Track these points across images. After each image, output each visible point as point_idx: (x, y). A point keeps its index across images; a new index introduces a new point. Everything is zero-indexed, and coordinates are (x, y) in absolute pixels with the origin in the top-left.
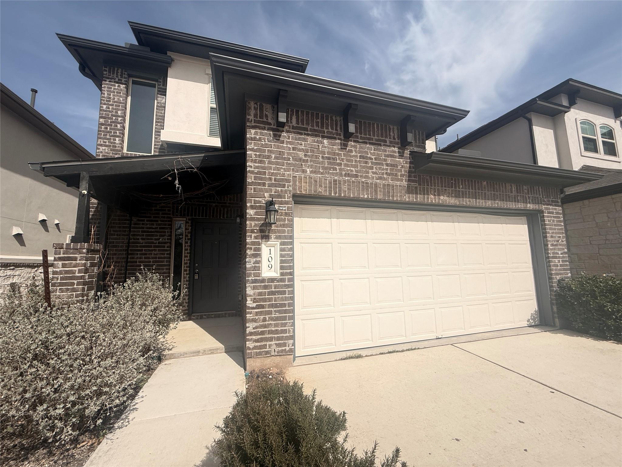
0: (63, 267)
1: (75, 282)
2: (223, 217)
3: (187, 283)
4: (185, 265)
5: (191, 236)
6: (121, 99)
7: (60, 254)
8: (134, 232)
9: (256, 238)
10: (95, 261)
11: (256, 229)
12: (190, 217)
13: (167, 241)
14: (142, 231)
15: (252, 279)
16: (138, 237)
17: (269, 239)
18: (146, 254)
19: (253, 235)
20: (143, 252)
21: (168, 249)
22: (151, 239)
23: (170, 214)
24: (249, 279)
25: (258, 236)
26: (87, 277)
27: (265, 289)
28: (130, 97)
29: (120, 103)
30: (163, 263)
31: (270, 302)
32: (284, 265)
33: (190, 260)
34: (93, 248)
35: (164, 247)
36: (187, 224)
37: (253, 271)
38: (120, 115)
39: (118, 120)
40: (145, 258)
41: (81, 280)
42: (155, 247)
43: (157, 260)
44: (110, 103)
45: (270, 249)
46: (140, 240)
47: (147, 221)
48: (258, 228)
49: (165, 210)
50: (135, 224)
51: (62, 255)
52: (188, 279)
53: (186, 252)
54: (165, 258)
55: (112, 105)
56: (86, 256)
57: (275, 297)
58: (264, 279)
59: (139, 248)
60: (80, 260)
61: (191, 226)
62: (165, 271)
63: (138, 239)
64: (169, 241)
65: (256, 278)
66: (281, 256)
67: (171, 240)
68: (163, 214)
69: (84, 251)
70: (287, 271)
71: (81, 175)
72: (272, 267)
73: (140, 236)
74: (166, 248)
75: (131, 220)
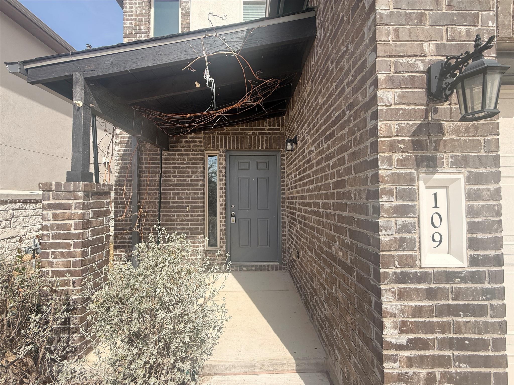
0: (54, 219)
1: (72, 242)
2: (262, 147)
3: (224, 228)
4: (221, 207)
5: (226, 172)
6: (144, 11)
7: (49, 200)
8: (166, 168)
9: (402, 164)
10: (104, 208)
11: (403, 142)
12: (224, 149)
13: (199, 178)
14: (173, 167)
15: (395, 273)
16: (170, 174)
17: (435, 166)
18: (178, 194)
19: (396, 157)
20: (176, 191)
21: (201, 187)
22: (183, 176)
23: (202, 146)
24: (387, 273)
25: (406, 159)
26: (90, 233)
27: (430, 300)
28: (153, 8)
29: (143, 16)
30: (197, 205)
31: (444, 332)
32: (479, 236)
33: (226, 201)
34: (95, 190)
35: (197, 185)
36: (221, 158)
37: (396, 250)
38: (143, 30)
39: (142, 37)
40: (178, 198)
41: (78, 240)
42: (187, 185)
43: (191, 200)
44: (133, 18)
45: (435, 194)
46: (172, 178)
47: (178, 155)
48: (407, 139)
49: (196, 142)
50: (166, 159)
51: (51, 202)
52: (224, 223)
53: (221, 191)
54: (198, 198)
55: (135, 20)
56: (84, 203)
57: (458, 322)
58: (426, 272)
59: (171, 187)
60: (75, 209)
61: (226, 160)
62: (199, 213)
63: (170, 177)
64: (202, 178)
65: (405, 270)
66: (471, 211)
67: (204, 177)
68: (194, 146)
69: (80, 194)
70: (488, 253)
71: (74, 78)
72: (441, 241)
73: (172, 173)
74: (199, 187)
75: (161, 155)
